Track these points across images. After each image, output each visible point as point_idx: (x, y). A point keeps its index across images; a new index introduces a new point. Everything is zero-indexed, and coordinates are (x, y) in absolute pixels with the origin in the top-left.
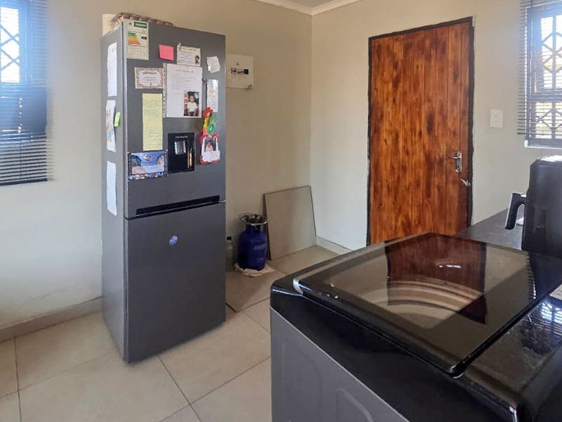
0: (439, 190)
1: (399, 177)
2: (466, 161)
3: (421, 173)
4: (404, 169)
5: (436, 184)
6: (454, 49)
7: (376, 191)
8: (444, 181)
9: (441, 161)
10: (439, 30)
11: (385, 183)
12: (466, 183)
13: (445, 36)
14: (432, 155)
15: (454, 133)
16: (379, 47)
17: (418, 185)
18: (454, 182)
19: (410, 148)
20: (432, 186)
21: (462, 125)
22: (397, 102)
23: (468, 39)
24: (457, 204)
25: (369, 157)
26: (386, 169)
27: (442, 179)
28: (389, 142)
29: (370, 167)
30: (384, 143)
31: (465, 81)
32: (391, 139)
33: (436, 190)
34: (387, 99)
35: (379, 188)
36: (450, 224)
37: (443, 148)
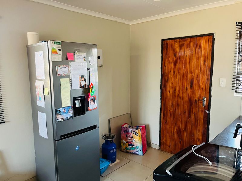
0: (195, 115)
1: (175, 109)
2: (208, 101)
3: (186, 107)
4: (178, 105)
5: (194, 112)
6: (204, 49)
7: (164, 115)
8: (197, 111)
9: (196, 101)
10: (198, 38)
11: (169, 111)
12: (207, 112)
13: (200, 41)
14: (192, 99)
15: (203, 89)
16: (167, 44)
17: (185, 113)
18: (202, 111)
19: (181, 95)
20: (191, 113)
21: (207, 84)
22: (176, 73)
23: (212, 43)
24: (203, 121)
25: (161, 99)
26: (169, 105)
27: (196, 110)
28: (171, 92)
29: (161, 104)
30: (169, 93)
31: (209, 64)
32: (172, 90)
33: (193, 114)
34: (171, 71)
35: (166, 114)
36: (199, 130)
37: (197, 96)
